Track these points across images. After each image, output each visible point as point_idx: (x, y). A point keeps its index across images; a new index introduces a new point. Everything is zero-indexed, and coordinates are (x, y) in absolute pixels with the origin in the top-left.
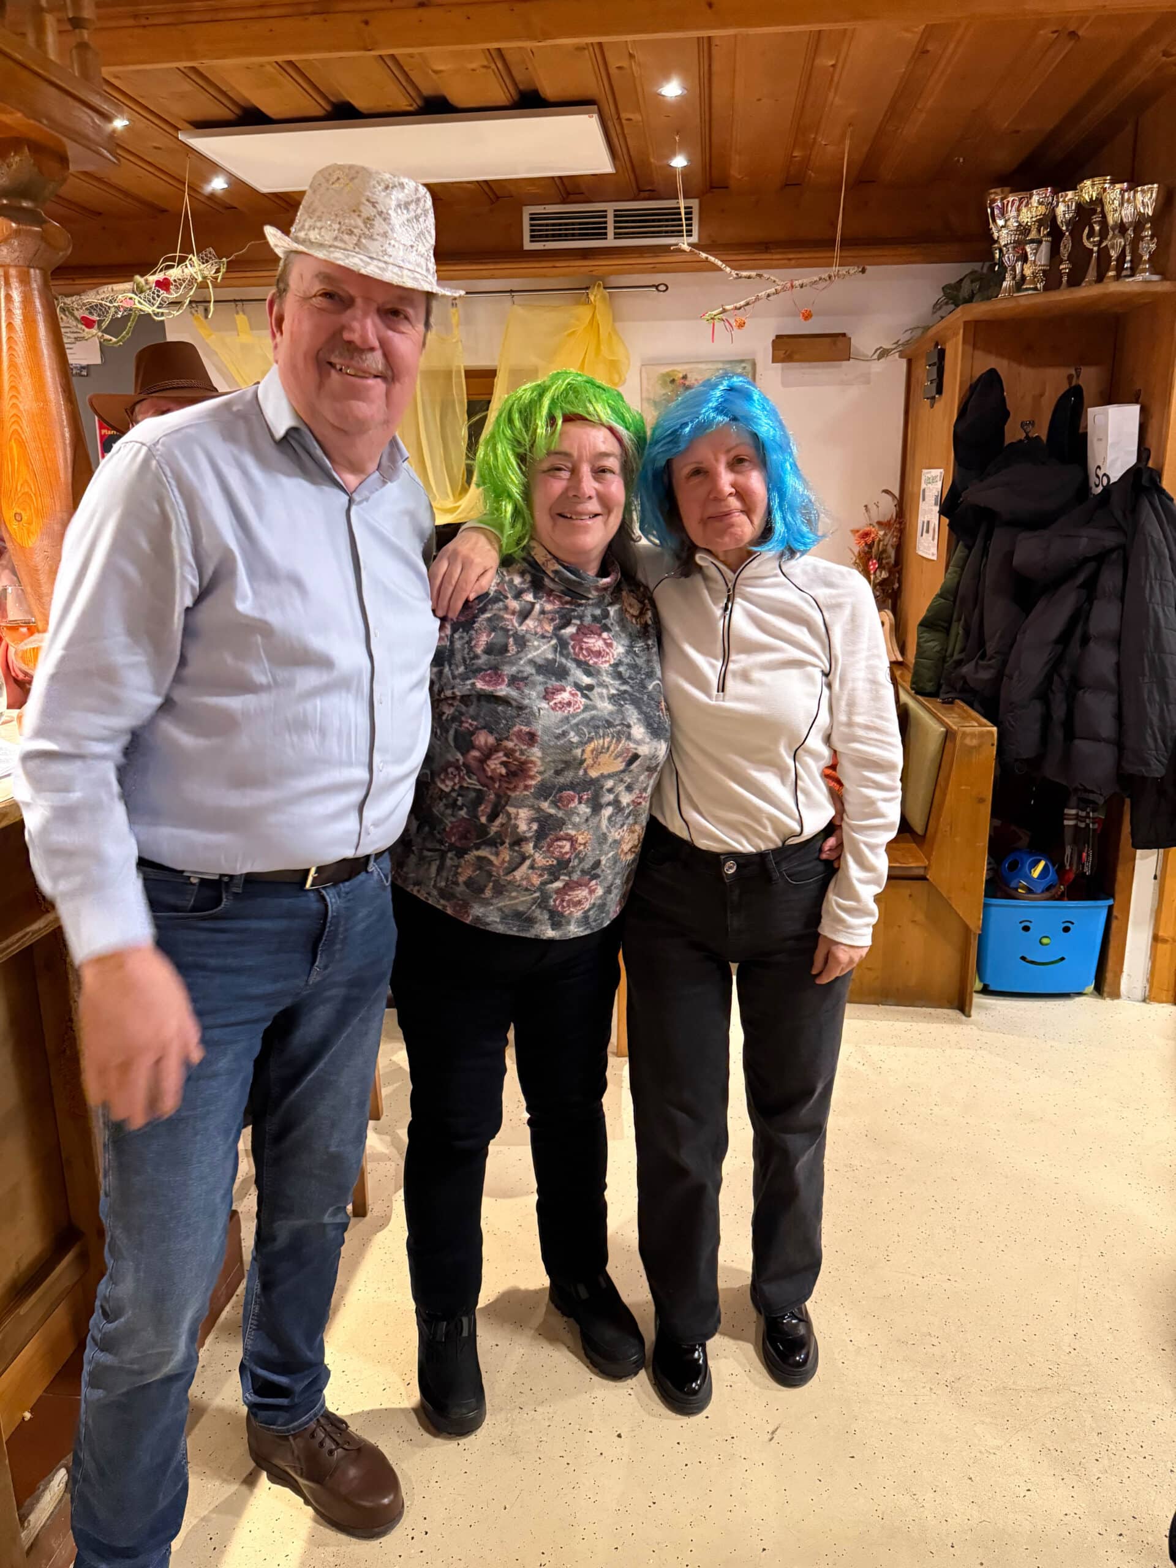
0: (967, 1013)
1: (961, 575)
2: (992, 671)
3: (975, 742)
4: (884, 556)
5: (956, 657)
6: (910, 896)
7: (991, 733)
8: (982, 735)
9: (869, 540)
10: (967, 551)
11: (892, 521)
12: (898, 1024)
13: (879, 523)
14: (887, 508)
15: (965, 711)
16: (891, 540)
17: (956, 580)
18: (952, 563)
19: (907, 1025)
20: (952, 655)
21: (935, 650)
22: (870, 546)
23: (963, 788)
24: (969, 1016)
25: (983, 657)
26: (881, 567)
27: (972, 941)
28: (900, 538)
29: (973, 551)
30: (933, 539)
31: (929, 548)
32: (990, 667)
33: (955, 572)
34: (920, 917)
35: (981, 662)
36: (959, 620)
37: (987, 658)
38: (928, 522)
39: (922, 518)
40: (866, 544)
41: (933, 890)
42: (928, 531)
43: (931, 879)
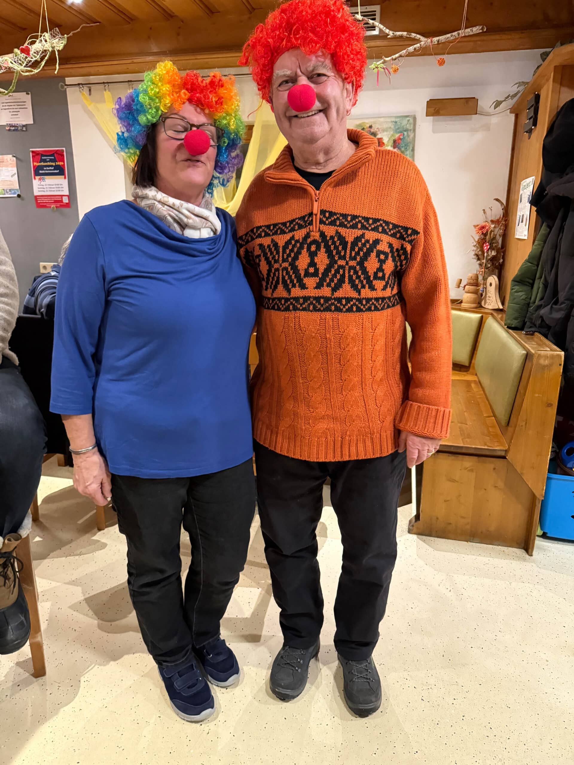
0: (530, 553)
1: (543, 247)
2: (562, 312)
3: (547, 362)
4: (494, 241)
5: (537, 303)
6: (494, 469)
7: (560, 356)
8: (552, 357)
9: (485, 231)
10: (549, 230)
11: (501, 219)
12: (480, 558)
13: (492, 221)
14: (497, 211)
15: (541, 340)
16: (499, 231)
17: (540, 250)
18: (537, 239)
19: (485, 560)
20: (535, 302)
21: (522, 298)
22: (485, 235)
23: (537, 395)
24: (532, 555)
25: (556, 303)
26: (491, 248)
27: (537, 504)
28: (505, 230)
29: (553, 229)
30: (526, 225)
31: (522, 232)
32: (561, 309)
33: (539, 245)
34: (501, 484)
35: (554, 306)
36: (541, 278)
37: (559, 303)
38: (523, 216)
39: (519, 213)
40: (483, 234)
41: (511, 467)
42: (522, 222)
43: (509, 460)
